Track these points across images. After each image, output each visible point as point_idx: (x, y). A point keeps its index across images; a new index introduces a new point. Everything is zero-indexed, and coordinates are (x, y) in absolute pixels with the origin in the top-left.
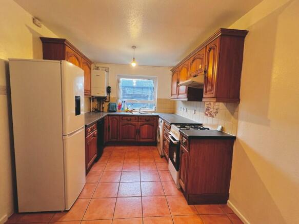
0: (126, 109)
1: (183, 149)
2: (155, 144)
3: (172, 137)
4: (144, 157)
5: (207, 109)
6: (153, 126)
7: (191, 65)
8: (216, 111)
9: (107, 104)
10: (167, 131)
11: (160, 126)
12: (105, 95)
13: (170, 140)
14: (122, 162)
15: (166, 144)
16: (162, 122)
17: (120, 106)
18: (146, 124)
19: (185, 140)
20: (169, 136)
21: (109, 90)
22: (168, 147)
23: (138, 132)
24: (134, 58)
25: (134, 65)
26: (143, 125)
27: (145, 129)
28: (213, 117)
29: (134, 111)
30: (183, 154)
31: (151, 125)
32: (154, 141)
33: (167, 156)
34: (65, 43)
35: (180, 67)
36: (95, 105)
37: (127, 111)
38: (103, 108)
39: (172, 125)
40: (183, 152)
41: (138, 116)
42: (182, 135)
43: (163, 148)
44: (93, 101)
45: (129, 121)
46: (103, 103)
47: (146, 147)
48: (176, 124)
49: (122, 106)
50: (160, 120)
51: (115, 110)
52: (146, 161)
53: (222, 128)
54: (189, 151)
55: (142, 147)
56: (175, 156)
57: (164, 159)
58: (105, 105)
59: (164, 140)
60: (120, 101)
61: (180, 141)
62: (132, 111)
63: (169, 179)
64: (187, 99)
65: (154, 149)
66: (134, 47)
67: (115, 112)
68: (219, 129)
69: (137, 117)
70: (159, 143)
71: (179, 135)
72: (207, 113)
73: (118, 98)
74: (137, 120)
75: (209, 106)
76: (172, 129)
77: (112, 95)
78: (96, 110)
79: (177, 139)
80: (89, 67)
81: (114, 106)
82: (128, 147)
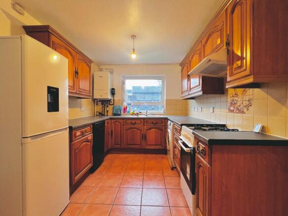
0: (132, 111)
1: (200, 162)
2: (164, 151)
3: (184, 144)
4: (150, 169)
5: (231, 103)
6: (162, 130)
7: (204, 46)
8: (247, 103)
9: (112, 106)
10: (177, 134)
11: (169, 130)
12: (109, 97)
13: (181, 148)
14: (123, 174)
15: (177, 152)
16: (172, 125)
17: (125, 109)
18: (153, 128)
19: (202, 146)
20: (180, 142)
21: (113, 92)
22: (179, 157)
23: (144, 137)
24: (134, 50)
25: (134, 56)
26: (150, 129)
27: (152, 135)
28: (243, 112)
29: (141, 115)
30: (201, 169)
31: (160, 129)
32: (164, 148)
33: (179, 169)
34: (49, 30)
35: (190, 57)
36: (99, 109)
37: (133, 114)
38: (107, 111)
39: (183, 126)
40: (200, 166)
41: (144, 119)
42: (197, 140)
43: (174, 158)
44: (97, 105)
45: (133, 124)
46: (107, 106)
47: (154, 155)
48: (188, 125)
49: (128, 109)
50: (169, 122)
51: (119, 113)
52: (152, 174)
53: (263, 128)
54: (211, 165)
55: (149, 155)
56: (188, 170)
57: (175, 171)
58: (110, 108)
59: (175, 147)
60: (125, 104)
61: (194, 148)
62: (138, 114)
63: (182, 204)
64: (201, 93)
65: (163, 158)
66: (133, 37)
67: (120, 115)
68: (257, 129)
69: (142, 120)
70: (169, 150)
71: (192, 138)
72: (232, 108)
73: (123, 101)
74: (142, 124)
75: (235, 98)
76: (183, 132)
77: (116, 97)
78: (100, 113)
79: (191, 145)
80: (88, 66)
81: (118, 109)
82: (133, 155)
